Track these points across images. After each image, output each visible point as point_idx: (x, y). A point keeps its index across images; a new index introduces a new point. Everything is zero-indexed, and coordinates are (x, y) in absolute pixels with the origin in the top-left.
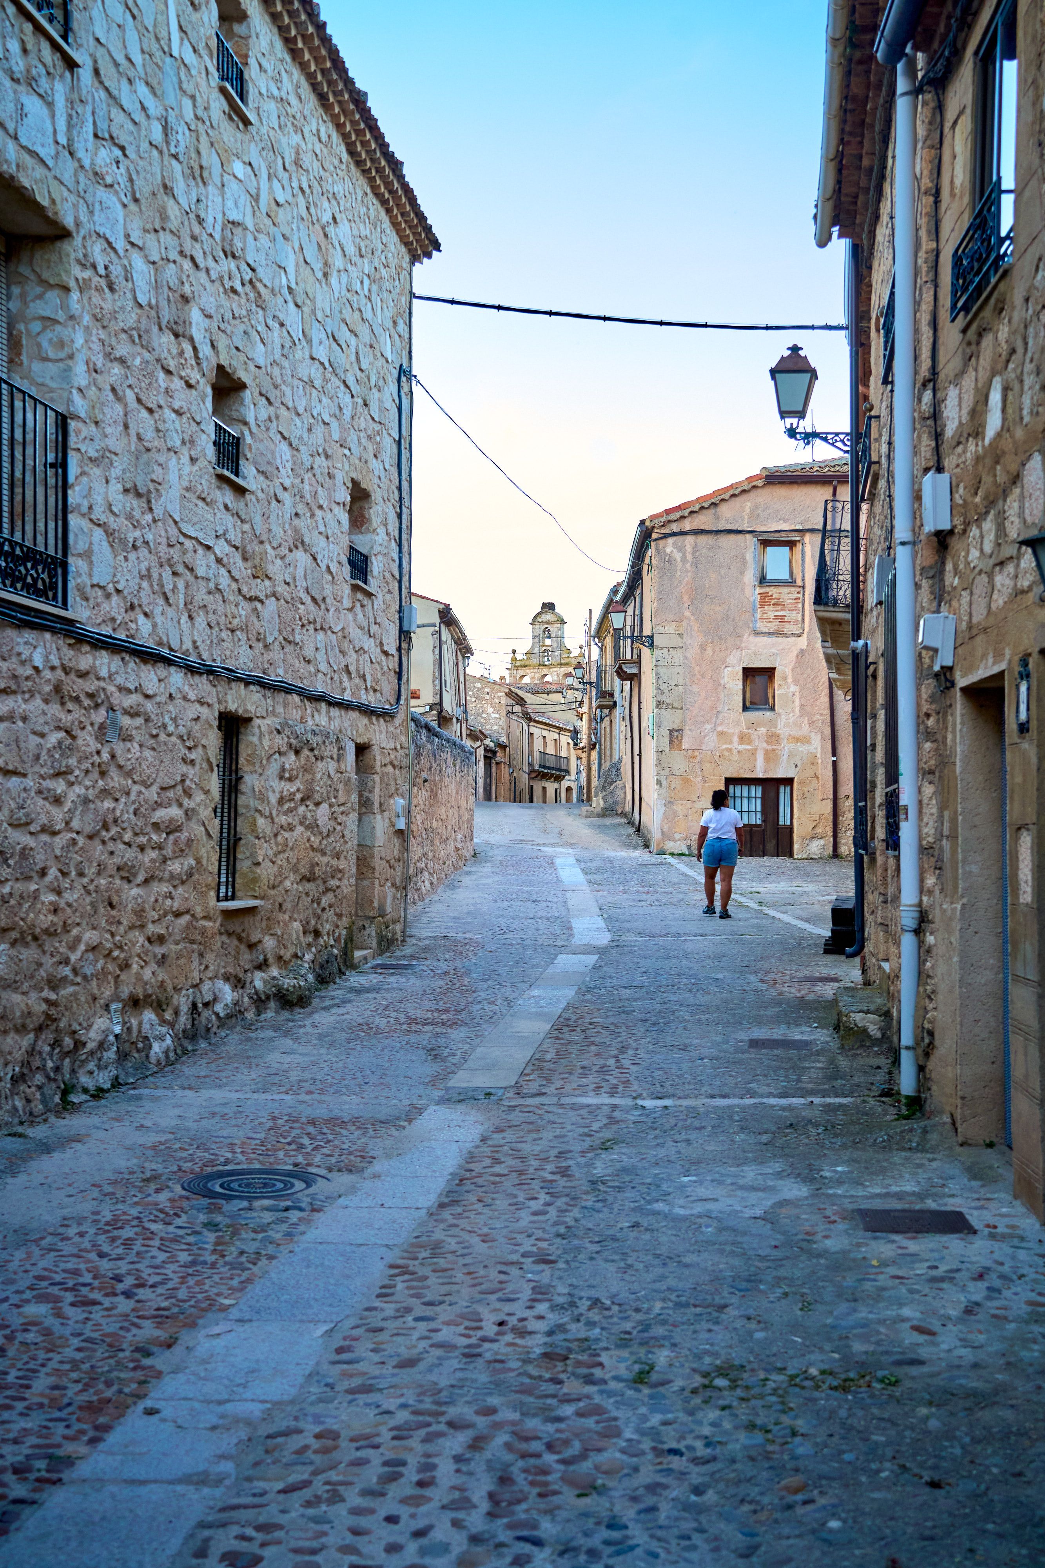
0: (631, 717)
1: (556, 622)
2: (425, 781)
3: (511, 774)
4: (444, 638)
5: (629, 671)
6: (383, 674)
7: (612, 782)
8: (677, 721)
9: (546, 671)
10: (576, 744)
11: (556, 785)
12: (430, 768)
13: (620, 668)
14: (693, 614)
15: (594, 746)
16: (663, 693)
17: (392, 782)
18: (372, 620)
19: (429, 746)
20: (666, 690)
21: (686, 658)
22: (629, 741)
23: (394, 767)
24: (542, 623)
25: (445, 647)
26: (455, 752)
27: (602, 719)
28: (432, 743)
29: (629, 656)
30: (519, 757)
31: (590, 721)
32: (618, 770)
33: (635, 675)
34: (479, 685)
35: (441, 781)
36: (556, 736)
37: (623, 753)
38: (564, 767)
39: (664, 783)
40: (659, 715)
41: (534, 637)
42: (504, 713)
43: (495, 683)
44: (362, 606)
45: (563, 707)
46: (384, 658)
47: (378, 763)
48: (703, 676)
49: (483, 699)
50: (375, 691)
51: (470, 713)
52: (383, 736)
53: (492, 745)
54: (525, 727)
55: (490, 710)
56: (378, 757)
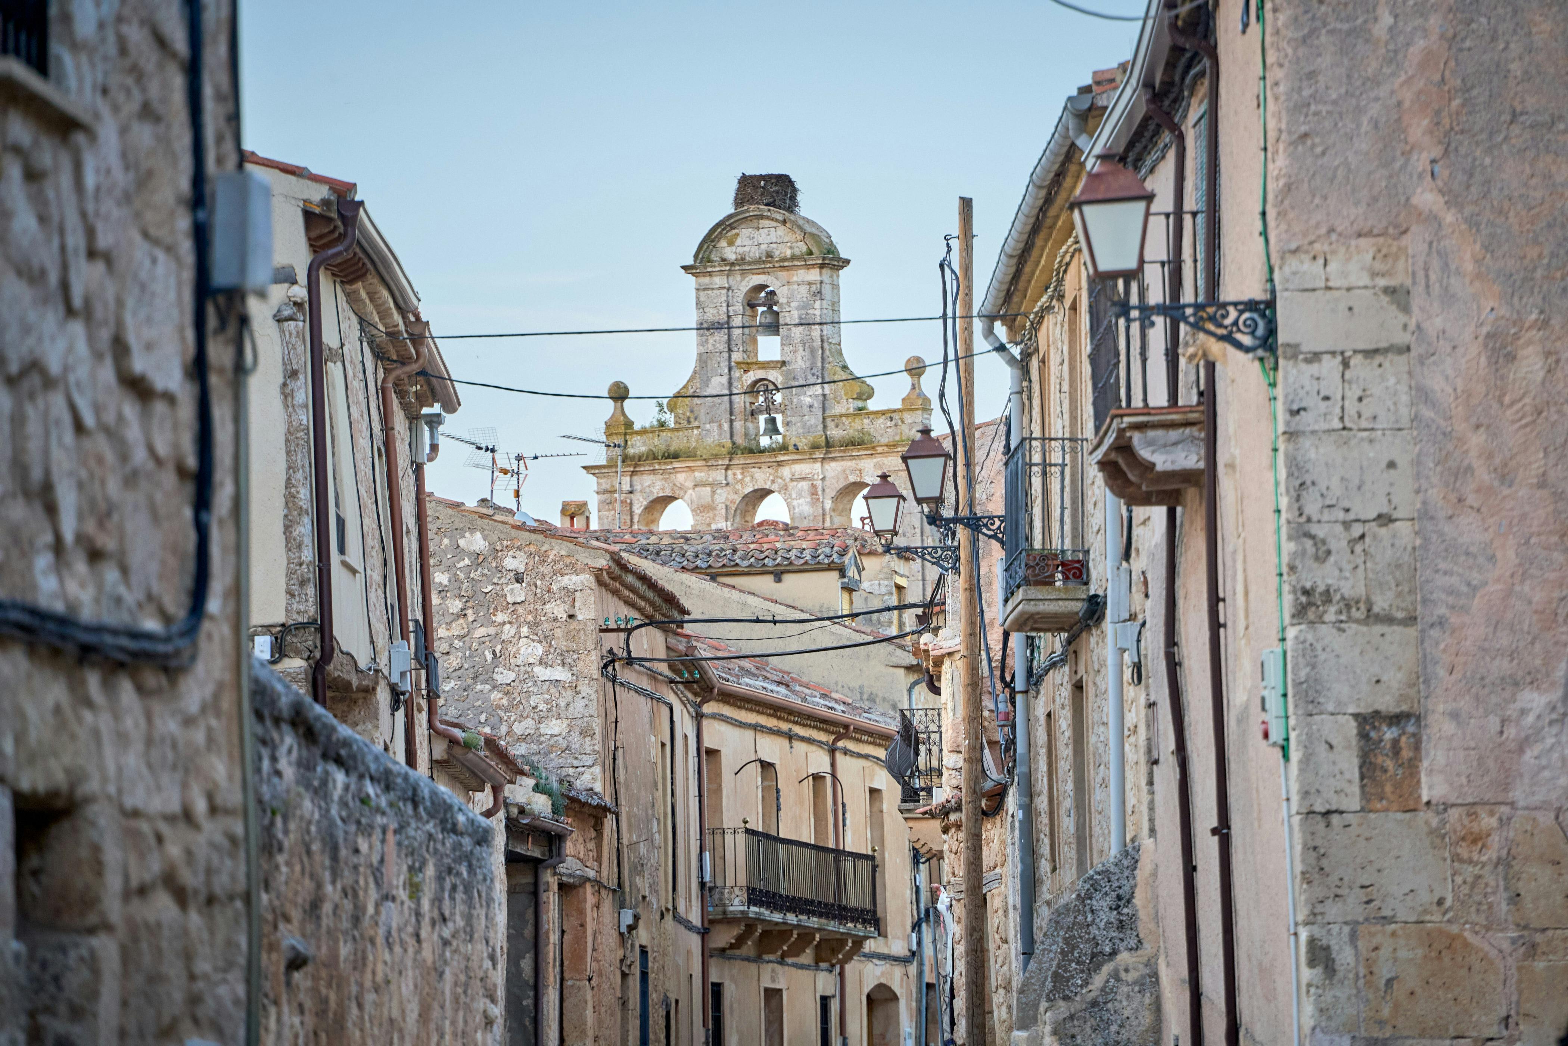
0: (1173, 666)
1: (803, 260)
2: (296, 962)
3: (625, 936)
4: (330, 338)
5: (1162, 461)
6: (131, 480)
7: (1097, 960)
8: (1394, 679)
9: (761, 478)
10: (910, 795)
11: (825, 982)
12: (314, 907)
13: (1124, 447)
14: (1453, 200)
15: (998, 796)
16: (1323, 555)
17: (174, 969)
18: (76, 240)
19: (308, 806)
20: (1338, 542)
21: (1422, 395)
22: (1167, 773)
23: (181, 896)
24: (741, 264)
25: (334, 371)
26: (417, 832)
27: (1034, 679)
28: (321, 791)
29: (1159, 397)
30: (660, 859)
31: (974, 685)
32: (1122, 901)
33: (1188, 477)
34: (476, 542)
35: (360, 962)
36: (819, 761)
37: (1138, 825)
38: (854, 899)
39: (1345, 957)
40: (1308, 651)
41: (706, 328)
42: (592, 663)
43: (544, 530)
44: (32, 175)
45: (844, 633)
46: (130, 410)
47: (113, 883)
48: (1505, 476)
49: (497, 601)
50: (95, 556)
51: (446, 665)
52: (133, 760)
53: (541, 804)
54: (685, 725)
55: (535, 650)
56: (112, 855)
